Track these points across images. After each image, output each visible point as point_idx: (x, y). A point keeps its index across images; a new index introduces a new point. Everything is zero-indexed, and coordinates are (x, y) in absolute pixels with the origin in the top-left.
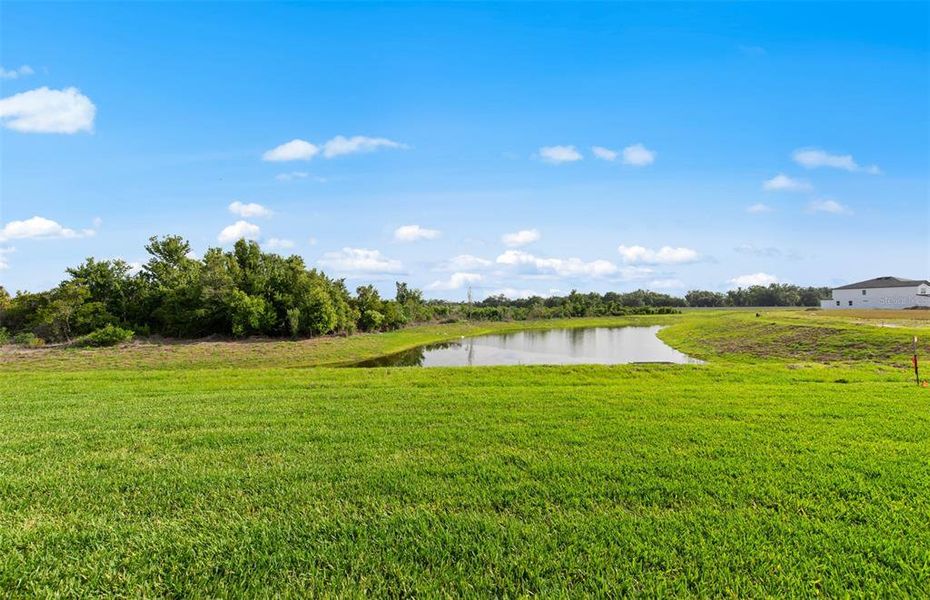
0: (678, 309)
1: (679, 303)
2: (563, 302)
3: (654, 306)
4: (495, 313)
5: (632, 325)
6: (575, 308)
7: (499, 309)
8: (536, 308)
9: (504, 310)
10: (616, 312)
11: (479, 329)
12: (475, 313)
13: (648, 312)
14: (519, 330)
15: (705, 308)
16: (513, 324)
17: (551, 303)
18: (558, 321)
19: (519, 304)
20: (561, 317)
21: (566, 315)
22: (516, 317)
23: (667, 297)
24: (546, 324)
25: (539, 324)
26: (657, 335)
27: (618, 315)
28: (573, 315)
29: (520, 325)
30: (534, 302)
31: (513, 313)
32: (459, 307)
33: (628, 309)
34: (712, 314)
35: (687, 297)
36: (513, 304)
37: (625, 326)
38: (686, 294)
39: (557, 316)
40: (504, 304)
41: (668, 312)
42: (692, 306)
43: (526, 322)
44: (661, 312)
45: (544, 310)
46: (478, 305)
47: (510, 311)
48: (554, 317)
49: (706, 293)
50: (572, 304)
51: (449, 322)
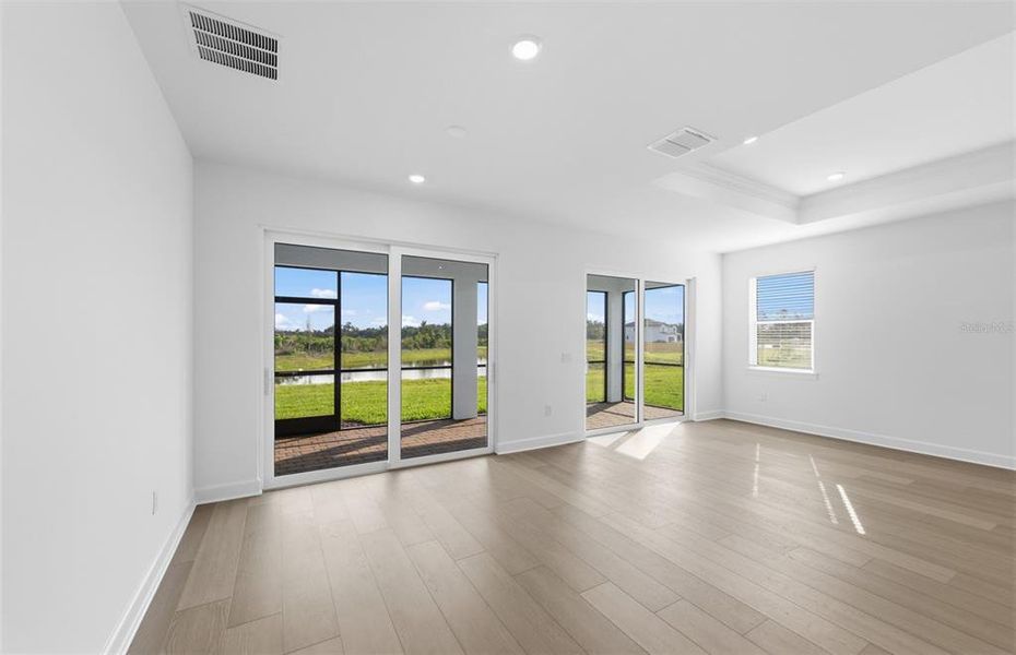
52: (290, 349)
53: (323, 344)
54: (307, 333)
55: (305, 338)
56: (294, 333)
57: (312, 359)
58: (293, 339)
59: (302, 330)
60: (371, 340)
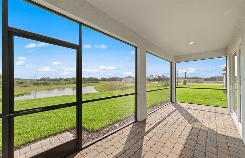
0: (99, 82)
1: (99, 80)
2: (70, 80)
3: (94, 81)
4: (46, 83)
5: (89, 86)
6: (74, 81)
7: (48, 82)
8: (61, 82)
9: (50, 82)
10: (85, 82)
11: (39, 88)
12: (37, 83)
13: (92, 82)
14: (55, 88)
15: (104, 81)
16: (53, 86)
17: (66, 80)
18: (68, 85)
19: (55, 80)
20: (70, 84)
21: (71, 83)
22: (54, 84)
23: (97, 79)
24: (65, 86)
25: (62, 86)
26: (94, 88)
27: (85, 83)
28: (73, 83)
29: (56, 86)
30: (61, 80)
31: (53, 83)
32: (30, 81)
33: (88, 82)
34: (105, 83)
35: (101, 79)
36: (53, 80)
37: (87, 86)
38: (101, 78)
39: (68, 84)
40: (49, 80)
41: (97, 82)
42: (102, 81)
43: (58, 86)
44: (95, 82)
45: (64, 82)
46: (38, 80)
47: (52, 82)
48: (67, 84)
49: (105, 78)
50: (73, 81)
51: (24, 86)
52: (28, 85)
53: (40, 83)
54: (34, 80)
55: (34, 81)
56: (29, 80)
57: (36, 88)
58: (29, 82)
59: (32, 79)
60: (57, 82)
